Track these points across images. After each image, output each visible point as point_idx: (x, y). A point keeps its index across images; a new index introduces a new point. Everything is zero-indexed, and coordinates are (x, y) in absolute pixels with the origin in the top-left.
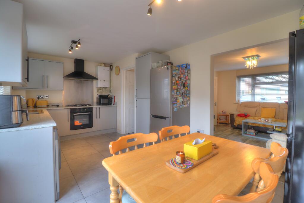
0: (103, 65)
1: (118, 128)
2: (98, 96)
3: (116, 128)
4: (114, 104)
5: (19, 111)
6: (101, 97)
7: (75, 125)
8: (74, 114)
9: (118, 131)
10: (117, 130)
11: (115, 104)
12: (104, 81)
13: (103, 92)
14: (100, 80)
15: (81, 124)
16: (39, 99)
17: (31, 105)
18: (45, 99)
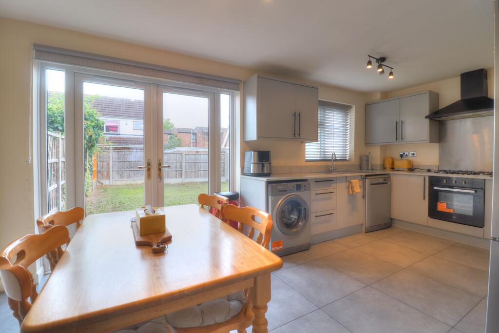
5: (256, 163)
7: (438, 209)
8: (435, 188)
15: (451, 211)
16: (403, 158)
17: (388, 166)
18: (410, 158)
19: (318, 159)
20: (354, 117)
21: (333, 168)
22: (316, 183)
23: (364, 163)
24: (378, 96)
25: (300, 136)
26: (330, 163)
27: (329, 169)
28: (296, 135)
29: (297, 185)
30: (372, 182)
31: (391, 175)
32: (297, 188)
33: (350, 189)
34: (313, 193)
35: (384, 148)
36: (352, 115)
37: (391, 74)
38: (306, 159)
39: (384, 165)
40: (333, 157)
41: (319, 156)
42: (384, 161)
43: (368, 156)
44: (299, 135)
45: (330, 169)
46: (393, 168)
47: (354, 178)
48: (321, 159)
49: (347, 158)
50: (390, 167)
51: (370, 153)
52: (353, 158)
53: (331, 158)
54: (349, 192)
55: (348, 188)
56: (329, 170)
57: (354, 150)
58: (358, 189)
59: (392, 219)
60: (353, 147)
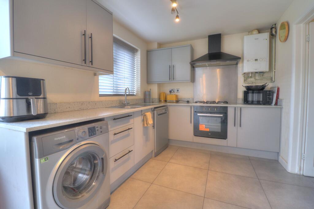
0: (256, 32)
1: (282, 154)
2: (245, 89)
3: (278, 153)
4: (276, 104)
5: (13, 99)
6: (249, 90)
7: (200, 130)
8: (198, 114)
9: (280, 160)
10: (280, 157)
11: (278, 104)
12: (256, 60)
13: (256, 82)
14: (248, 61)
15: (208, 130)
16: (172, 93)
17: (162, 100)
18: (176, 93)
19: (112, 93)
20: (140, 59)
21: (126, 102)
22: (115, 121)
23: (147, 97)
24: (155, 46)
25: (92, 64)
26: (123, 98)
27: (122, 103)
28: (87, 61)
29: (89, 129)
30: (159, 114)
31: (168, 106)
32: (89, 132)
33: (145, 122)
34: (111, 133)
35: (160, 85)
36: (138, 57)
37: (177, 17)
38: (100, 93)
39: (160, 99)
40: (126, 92)
41: (112, 91)
42: (160, 95)
43: (150, 92)
44: (92, 62)
45: (124, 103)
46: (166, 101)
47: (147, 111)
48: (114, 94)
49: (135, 94)
50: (164, 100)
51: (150, 89)
52: (140, 93)
53: (124, 93)
54: (144, 125)
55: (143, 120)
56: (122, 105)
57: (140, 87)
58: (151, 122)
59: (169, 140)
60: (140, 85)
